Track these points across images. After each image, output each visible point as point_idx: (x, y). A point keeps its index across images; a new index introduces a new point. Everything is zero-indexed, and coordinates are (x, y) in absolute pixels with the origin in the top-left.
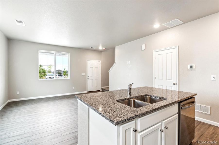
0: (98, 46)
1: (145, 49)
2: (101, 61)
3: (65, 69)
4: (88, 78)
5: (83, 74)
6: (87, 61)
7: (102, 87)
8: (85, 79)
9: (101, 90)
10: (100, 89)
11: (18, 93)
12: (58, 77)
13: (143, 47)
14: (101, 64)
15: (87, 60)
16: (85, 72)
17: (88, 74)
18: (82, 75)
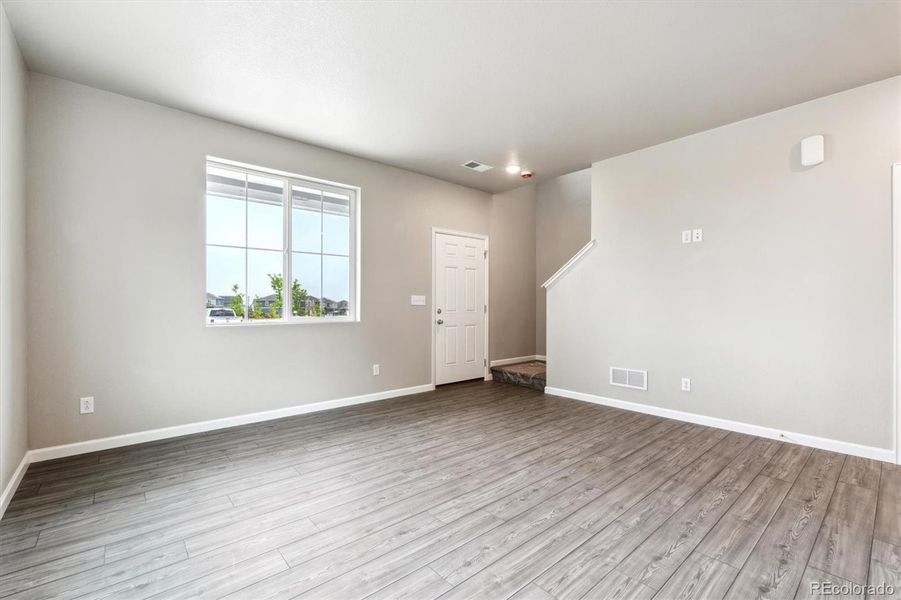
0: (502, 160)
1: (822, 159)
2: (487, 239)
3: (236, 287)
4: (439, 317)
5: (417, 300)
6: (433, 233)
7: (494, 363)
8: (423, 322)
9: (488, 377)
10: (486, 370)
11: (87, 405)
12: (212, 321)
13: (813, 150)
14: (490, 253)
15: (434, 229)
16: (426, 290)
17: (439, 302)
18: (413, 303)
